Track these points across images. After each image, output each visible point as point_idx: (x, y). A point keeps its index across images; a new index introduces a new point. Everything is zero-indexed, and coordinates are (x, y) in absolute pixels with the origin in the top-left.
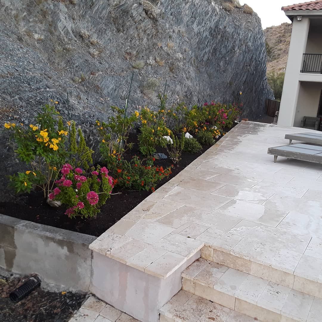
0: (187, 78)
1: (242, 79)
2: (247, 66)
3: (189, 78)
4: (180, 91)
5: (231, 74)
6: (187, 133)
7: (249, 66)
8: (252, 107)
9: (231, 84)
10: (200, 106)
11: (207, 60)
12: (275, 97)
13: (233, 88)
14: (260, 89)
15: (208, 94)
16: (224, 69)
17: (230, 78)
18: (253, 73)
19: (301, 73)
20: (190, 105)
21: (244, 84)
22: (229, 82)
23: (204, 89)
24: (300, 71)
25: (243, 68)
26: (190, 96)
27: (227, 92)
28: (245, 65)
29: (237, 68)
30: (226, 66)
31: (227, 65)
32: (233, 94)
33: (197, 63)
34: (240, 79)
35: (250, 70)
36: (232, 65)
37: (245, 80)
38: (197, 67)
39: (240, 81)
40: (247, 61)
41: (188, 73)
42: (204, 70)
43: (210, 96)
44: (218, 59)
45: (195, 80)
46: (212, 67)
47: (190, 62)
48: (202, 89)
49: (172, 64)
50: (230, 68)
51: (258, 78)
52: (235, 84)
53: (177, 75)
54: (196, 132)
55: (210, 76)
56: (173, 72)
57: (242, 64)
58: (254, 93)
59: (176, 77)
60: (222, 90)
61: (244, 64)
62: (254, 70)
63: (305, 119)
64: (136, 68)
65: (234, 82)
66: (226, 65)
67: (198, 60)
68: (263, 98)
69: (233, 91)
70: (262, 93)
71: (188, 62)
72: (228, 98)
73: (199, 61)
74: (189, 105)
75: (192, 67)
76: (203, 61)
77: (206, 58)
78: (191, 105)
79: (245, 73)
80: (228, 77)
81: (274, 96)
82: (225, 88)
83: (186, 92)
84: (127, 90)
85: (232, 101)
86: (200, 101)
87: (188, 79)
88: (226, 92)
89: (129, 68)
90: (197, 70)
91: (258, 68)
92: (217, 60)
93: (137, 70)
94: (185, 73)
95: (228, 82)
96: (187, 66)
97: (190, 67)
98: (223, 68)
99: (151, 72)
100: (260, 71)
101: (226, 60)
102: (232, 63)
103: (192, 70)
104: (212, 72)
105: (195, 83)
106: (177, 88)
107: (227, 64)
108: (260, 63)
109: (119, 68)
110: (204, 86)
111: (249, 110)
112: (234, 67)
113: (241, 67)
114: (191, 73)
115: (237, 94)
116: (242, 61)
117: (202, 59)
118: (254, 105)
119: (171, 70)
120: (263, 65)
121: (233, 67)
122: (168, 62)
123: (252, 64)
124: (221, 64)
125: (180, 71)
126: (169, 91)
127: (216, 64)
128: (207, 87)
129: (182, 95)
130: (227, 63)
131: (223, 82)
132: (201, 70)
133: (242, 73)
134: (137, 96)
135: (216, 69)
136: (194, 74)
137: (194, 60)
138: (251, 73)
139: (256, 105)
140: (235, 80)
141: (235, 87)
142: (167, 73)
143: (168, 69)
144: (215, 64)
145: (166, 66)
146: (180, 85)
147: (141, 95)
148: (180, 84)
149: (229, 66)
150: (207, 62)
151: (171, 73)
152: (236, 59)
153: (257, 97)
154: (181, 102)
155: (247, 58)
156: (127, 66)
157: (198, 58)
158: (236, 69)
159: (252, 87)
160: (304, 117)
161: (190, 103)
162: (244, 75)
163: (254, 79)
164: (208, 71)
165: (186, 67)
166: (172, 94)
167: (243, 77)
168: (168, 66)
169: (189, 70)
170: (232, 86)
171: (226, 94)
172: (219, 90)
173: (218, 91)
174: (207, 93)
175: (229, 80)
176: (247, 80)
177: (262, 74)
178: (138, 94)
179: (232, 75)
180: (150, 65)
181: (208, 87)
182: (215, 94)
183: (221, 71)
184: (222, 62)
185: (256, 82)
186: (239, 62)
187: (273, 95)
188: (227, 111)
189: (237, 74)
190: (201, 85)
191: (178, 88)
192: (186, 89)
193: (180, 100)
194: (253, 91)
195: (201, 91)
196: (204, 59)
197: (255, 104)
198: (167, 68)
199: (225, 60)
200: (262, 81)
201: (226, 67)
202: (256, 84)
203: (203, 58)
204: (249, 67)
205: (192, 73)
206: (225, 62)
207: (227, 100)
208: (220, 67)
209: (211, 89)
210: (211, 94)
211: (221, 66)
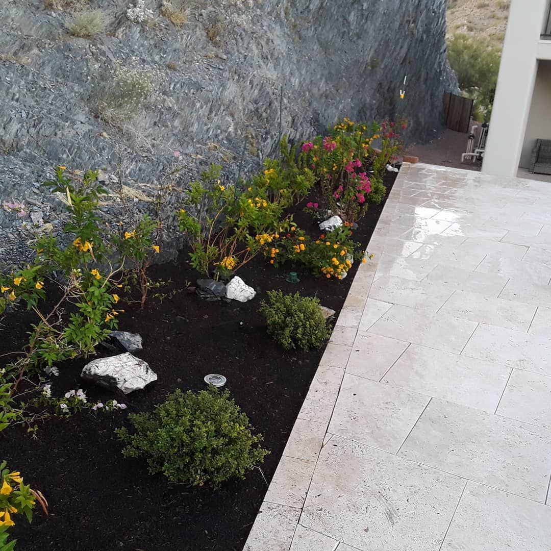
0: (265, 58)
1: (398, 54)
2: (408, 21)
3: (269, 57)
4: (239, 101)
5: (375, 42)
6: (237, 279)
7: (414, 22)
8: (420, 115)
9: (374, 65)
10: (298, 137)
11: (320, 8)
12: (459, 88)
13: (378, 76)
14: (433, 73)
15: (321, 92)
16: (358, 31)
17: (372, 53)
18: (422, 37)
19: (541, 39)
20: (266, 139)
21: (402, 64)
22: (369, 61)
23: (312, 81)
24: (541, 35)
25: (400, 26)
26: (269, 111)
27: (367, 85)
28: (405, 19)
29: (389, 27)
30: (361, 23)
31: (364, 21)
32: (378, 90)
33: (292, 17)
34: (396, 53)
35: (415, 32)
36: (376, 19)
37: (404, 55)
38: (295, 26)
39: (393, 57)
40: (409, 11)
41: (267, 43)
42: (310, 33)
43: (326, 97)
44: (345, 7)
45: (286, 61)
46: (331, 27)
47: (274, 14)
48: (308, 81)
49: (215, 20)
50: (372, 27)
51: (432, 49)
52: (382, 66)
53: (227, 53)
54: (272, 258)
55: (325, 46)
56: (216, 44)
57: (398, 16)
58: (422, 83)
59: (225, 57)
60: (355, 79)
61: (404, 17)
62: (424, 32)
63: (538, 145)
64: (78, 36)
65: (382, 61)
66: (362, 21)
67: (297, 10)
68: (440, 92)
69: (379, 83)
70: (439, 80)
71: (270, 14)
72: (368, 100)
73: (299, 11)
74: (264, 142)
75: (278, 28)
76: (310, 11)
77: (316, 4)
78: (269, 140)
79: (404, 40)
80: (368, 49)
81: (458, 84)
82: (362, 76)
83: (256, 102)
84: (24, 115)
85: (377, 105)
86: (297, 123)
87: (267, 59)
88: (363, 85)
89: (51, 36)
90: (293, 34)
91: (432, 26)
92: (341, 9)
93: (82, 42)
94: (258, 44)
95: (367, 61)
96: (265, 24)
97: (274, 26)
98: (357, 28)
99: (142, 45)
100: (436, 33)
101: (362, 8)
102: (375, 16)
103: (278, 34)
104: (331, 37)
105: (288, 70)
106: (226, 93)
107: (365, 18)
108: (436, 16)
109: (8, 38)
110: (312, 73)
111: (414, 123)
112: (382, 26)
113: (397, 24)
114: (277, 42)
115: (387, 88)
116: (398, 11)
117: (308, 7)
118: (423, 110)
119: (211, 38)
120: (442, 20)
121: (377, 24)
122: (201, 15)
123: (421, 19)
124: (352, 18)
125: (240, 40)
126: (198, 105)
127: (341, 19)
128: (319, 77)
129: (244, 110)
130: (364, 16)
131: (356, 61)
132: (303, 33)
133: (398, 39)
134: (73, 132)
135: (339, 30)
136: (284, 45)
137: (287, 8)
138: (417, 39)
139: (427, 110)
140: (384, 56)
141: (384, 73)
142: (200, 47)
143: (202, 35)
144: (337, 19)
145: (196, 26)
146: (238, 80)
147: (86, 128)
148: (236, 77)
149: (369, 22)
150: (318, 12)
151: (211, 47)
152: (385, 7)
153: (429, 93)
154: (239, 132)
155: (410, 5)
156: (44, 29)
157: (295, 5)
158: (384, 29)
159: (420, 71)
160: (538, 139)
161: (267, 133)
162: (403, 43)
163: (423, 51)
164: (321, 35)
165: (262, 26)
166: (211, 111)
167: (401, 47)
168: (200, 25)
169: (269, 34)
170: (378, 69)
171: (363, 89)
172: (348, 80)
173: (344, 83)
174: (319, 89)
175: (370, 56)
176: (408, 56)
177: (439, 41)
178: (78, 125)
179: (377, 43)
180: (138, 22)
181: (322, 75)
182: (339, 91)
183: (351, 34)
184: (353, 13)
185: (428, 58)
186: (392, 13)
187: (455, 84)
188: (367, 140)
189: (387, 42)
190: (303, 72)
191: (232, 90)
192: (256, 92)
193: (236, 129)
194: (422, 79)
195: (305, 88)
196: (311, 6)
197: (425, 109)
198: (198, 33)
199: (360, 8)
200: (438, 56)
201: (363, 26)
202: (427, 62)
203: (309, 5)
204: (413, 25)
205: (279, 42)
206: (359, 13)
207: (365, 104)
208: (349, 26)
209: (329, 78)
210: (328, 92)
211: (351, 23)
